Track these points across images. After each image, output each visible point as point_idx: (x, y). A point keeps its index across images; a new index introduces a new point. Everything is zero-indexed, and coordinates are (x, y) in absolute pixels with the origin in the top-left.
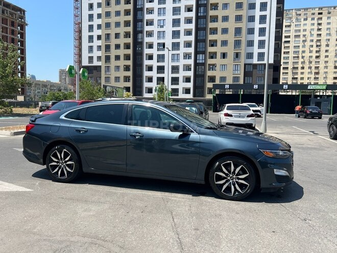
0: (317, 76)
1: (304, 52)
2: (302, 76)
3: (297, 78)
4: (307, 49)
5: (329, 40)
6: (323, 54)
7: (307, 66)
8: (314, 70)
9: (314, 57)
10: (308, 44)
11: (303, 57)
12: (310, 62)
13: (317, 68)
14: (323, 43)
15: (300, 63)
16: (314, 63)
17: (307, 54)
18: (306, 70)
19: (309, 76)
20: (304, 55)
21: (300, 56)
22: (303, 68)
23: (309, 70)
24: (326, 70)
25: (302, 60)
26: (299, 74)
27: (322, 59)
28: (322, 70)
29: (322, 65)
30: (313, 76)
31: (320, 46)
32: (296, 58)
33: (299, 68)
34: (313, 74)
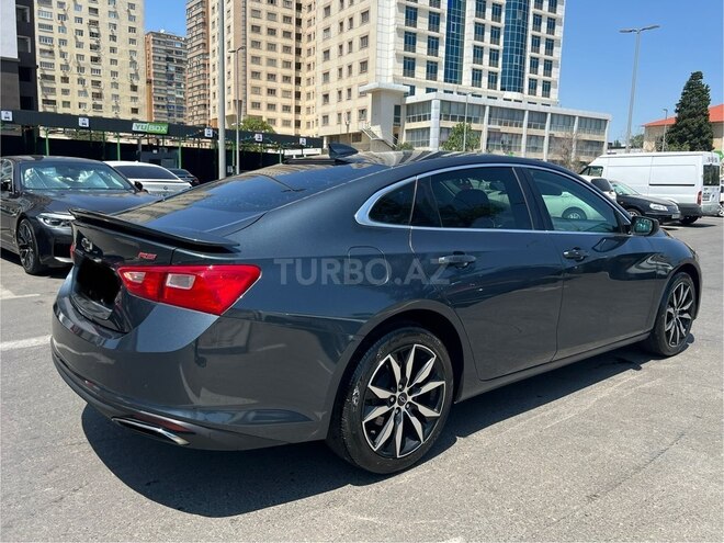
0: (98, 102)
1: (63, 42)
2: (65, 98)
3: (54, 102)
4: (70, 36)
5: (115, 26)
6: (106, 55)
7: (73, 75)
8: (91, 90)
9: (87, 59)
10: (71, 25)
11: (63, 55)
12: (81, 69)
13: (96, 83)
14: (105, 32)
15: (57, 67)
16: (88, 72)
17: (71, 49)
18: (73, 86)
19: (82, 99)
20: (64, 48)
21: (56, 50)
22: (65, 80)
23: (80, 87)
24: (115, 91)
25: (62, 61)
26: (59, 92)
27: (105, 65)
28: (107, 92)
29: (106, 80)
30: (89, 101)
31: (97, 35)
32: (47, 54)
33: (58, 79)
34: (90, 95)
